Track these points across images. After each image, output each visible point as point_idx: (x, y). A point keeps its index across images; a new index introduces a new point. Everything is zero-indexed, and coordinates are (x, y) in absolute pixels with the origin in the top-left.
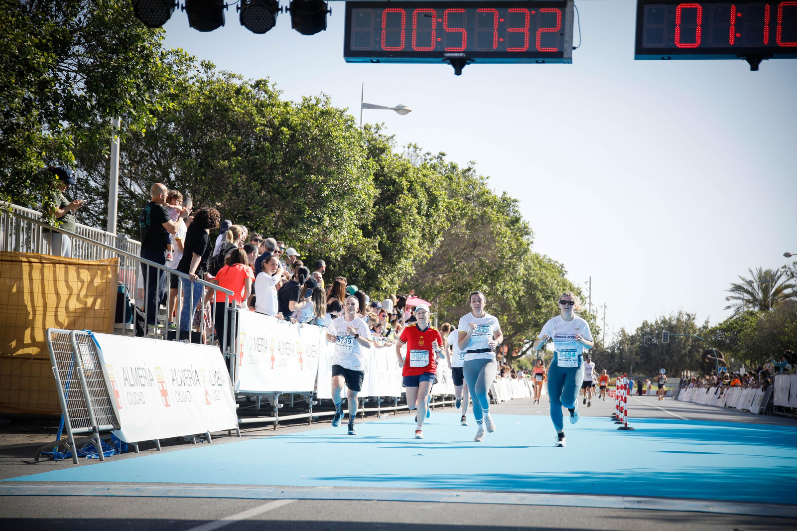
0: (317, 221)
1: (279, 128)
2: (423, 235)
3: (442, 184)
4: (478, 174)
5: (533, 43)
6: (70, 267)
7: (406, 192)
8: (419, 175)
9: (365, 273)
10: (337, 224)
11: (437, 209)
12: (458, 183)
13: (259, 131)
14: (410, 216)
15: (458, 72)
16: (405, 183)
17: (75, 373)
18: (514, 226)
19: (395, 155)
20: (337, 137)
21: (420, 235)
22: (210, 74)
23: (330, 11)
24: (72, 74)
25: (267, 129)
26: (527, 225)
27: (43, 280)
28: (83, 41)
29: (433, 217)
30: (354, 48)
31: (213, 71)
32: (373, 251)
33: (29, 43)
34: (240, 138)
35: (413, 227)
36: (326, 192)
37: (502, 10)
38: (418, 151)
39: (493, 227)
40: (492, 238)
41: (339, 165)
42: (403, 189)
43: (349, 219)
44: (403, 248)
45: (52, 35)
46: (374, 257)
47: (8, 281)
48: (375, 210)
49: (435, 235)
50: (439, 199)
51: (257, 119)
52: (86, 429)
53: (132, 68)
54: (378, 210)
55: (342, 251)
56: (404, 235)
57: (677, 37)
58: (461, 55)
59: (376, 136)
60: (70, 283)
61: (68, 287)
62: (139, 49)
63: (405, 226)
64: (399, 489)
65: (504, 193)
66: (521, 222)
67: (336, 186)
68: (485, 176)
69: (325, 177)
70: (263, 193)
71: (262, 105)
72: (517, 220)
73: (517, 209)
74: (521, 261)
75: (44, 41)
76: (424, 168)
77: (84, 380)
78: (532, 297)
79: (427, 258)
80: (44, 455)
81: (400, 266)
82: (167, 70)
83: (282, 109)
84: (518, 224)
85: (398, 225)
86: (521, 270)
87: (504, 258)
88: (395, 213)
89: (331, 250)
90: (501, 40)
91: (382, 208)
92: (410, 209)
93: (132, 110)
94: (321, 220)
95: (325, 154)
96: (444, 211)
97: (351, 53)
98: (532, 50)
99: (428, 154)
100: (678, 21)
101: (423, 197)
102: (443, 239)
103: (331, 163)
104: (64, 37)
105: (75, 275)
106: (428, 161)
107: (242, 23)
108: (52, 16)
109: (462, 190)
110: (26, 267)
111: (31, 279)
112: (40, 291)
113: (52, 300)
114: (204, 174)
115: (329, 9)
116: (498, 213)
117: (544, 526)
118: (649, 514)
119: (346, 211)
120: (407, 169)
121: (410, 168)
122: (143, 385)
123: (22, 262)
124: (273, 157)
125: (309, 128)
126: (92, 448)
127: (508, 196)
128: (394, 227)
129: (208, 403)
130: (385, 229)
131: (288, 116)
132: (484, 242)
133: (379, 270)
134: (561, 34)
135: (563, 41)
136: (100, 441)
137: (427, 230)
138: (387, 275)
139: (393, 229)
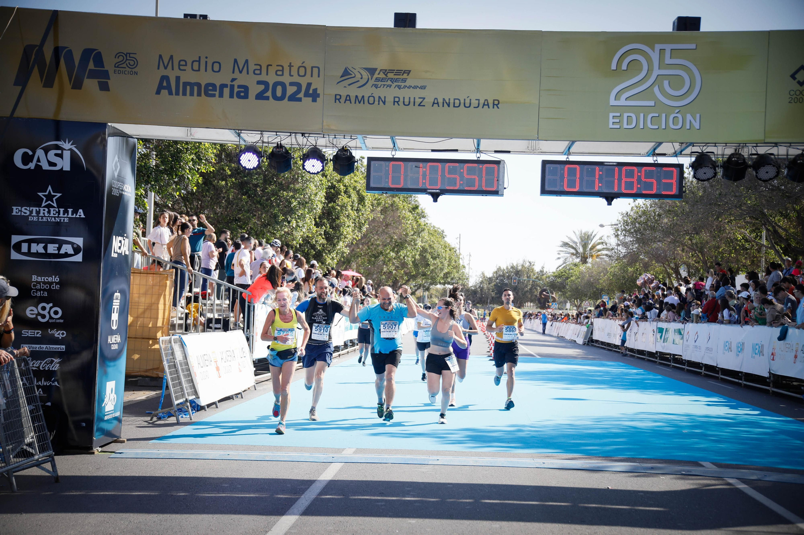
0: (287, 224)
2: (355, 226)
5: (480, 185)
7: (343, 194)
8: (352, 181)
9: (314, 253)
10: (301, 225)
11: (364, 206)
14: (346, 211)
15: (435, 200)
16: (342, 187)
17: (175, 365)
18: (415, 212)
21: (353, 225)
26: (424, 211)
29: (361, 211)
32: (320, 237)
34: (233, 165)
35: (348, 219)
36: (294, 204)
37: (462, 165)
39: (400, 213)
40: (399, 221)
41: (303, 184)
42: (341, 191)
43: (309, 221)
44: (341, 234)
46: (321, 242)
49: (363, 224)
50: (366, 198)
52: (182, 400)
55: (301, 240)
56: (341, 226)
57: (565, 184)
58: (438, 191)
63: (343, 219)
66: (420, 209)
67: (301, 198)
69: (293, 192)
70: (250, 204)
72: (417, 207)
74: (419, 237)
77: (179, 368)
78: (424, 259)
79: (356, 240)
81: (338, 247)
84: (417, 211)
85: (338, 218)
86: (419, 244)
87: (408, 235)
88: (335, 209)
89: (293, 240)
90: (461, 182)
92: (345, 207)
93: (189, 176)
94: (290, 223)
95: (294, 176)
97: (370, 188)
98: (480, 188)
100: (566, 175)
101: (354, 197)
103: (298, 183)
116: (403, 202)
119: (307, 216)
122: (207, 366)
126: (185, 411)
128: (334, 219)
129: (240, 371)
130: (328, 221)
132: (394, 223)
133: (324, 250)
134: (498, 180)
135: (498, 184)
136: (190, 408)
137: (357, 220)
138: (330, 254)
139: (334, 221)
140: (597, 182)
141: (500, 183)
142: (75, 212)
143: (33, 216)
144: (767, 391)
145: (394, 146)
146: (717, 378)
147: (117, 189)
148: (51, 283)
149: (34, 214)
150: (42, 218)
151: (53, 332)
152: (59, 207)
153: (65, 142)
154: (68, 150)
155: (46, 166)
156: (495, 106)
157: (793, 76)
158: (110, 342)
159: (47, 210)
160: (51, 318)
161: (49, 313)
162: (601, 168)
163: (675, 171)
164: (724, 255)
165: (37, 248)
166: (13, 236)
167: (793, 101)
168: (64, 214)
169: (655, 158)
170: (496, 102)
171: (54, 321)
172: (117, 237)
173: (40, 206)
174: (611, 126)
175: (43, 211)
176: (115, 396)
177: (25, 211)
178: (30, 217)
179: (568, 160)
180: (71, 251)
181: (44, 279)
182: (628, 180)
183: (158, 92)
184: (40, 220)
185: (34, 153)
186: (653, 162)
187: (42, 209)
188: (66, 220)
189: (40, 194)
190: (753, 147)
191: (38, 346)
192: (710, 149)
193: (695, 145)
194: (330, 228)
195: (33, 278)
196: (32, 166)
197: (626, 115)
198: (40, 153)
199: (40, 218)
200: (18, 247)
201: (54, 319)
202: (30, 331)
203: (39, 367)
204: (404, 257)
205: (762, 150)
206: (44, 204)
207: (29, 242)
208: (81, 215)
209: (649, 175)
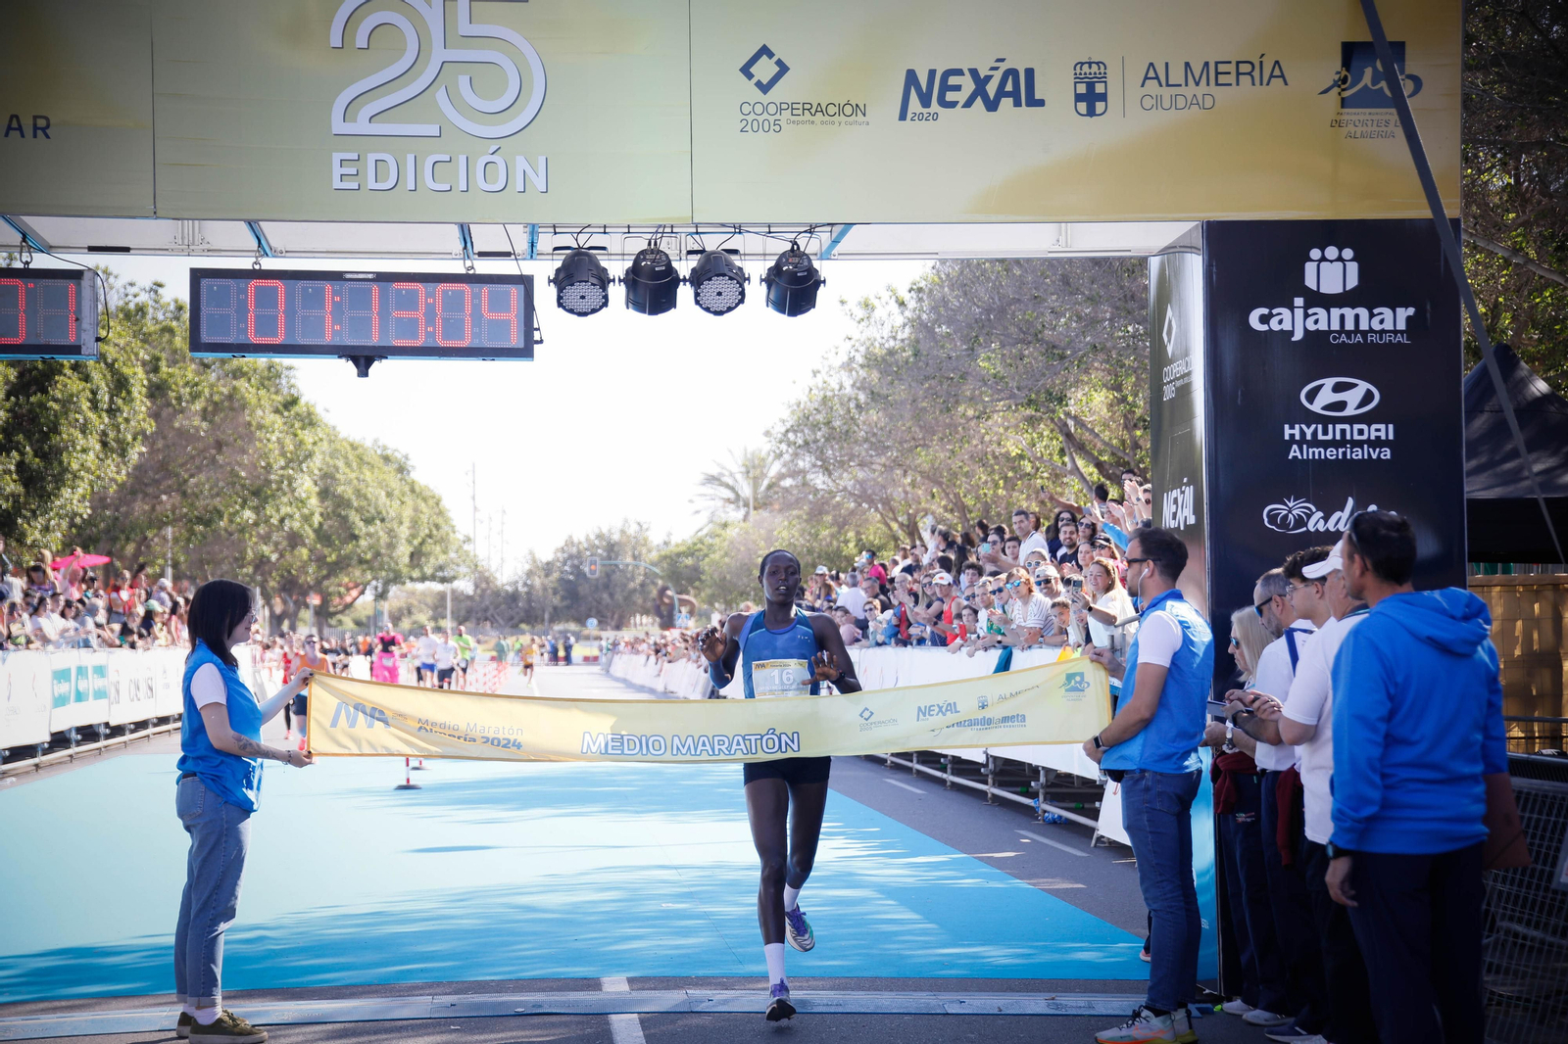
2: (104, 444)
3: (136, 355)
7: (67, 371)
11: (129, 399)
14: (77, 412)
18: (289, 411)
21: (98, 447)
26: (312, 409)
29: (121, 412)
32: (8, 477)
35: (83, 432)
38: (111, 280)
40: (248, 433)
42: (62, 365)
44: (66, 470)
46: (8, 490)
48: (8, 405)
49: (128, 444)
50: (132, 381)
54: (16, 404)
56: (65, 449)
57: (251, 327)
63: (68, 432)
66: (302, 401)
72: (294, 401)
73: (293, 381)
74: (302, 471)
79: (116, 482)
81: (58, 503)
84: (296, 409)
85: (55, 429)
87: (271, 467)
88: (47, 409)
91: (22, 402)
92: (74, 403)
96: (142, 401)
98: (33, 341)
99: (132, 284)
100: (251, 305)
101: (100, 378)
102: (144, 449)
106: (130, 297)
116: (258, 389)
130: (29, 437)
132: (235, 440)
133: (19, 510)
134: (77, 320)
135: (79, 330)
137: (112, 435)
138: (36, 519)
139: (46, 437)
140: (328, 319)
141: (86, 324)
144: (982, 794)
146: (909, 770)
156: (39, 132)
157: (746, 71)
162: (337, 285)
163: (515, 292)
164: (981, 492)
167: (749, 128)
169: (468, 263)
170: (41, 123)
174: (337, 184)
179: (257, 267)
182: (405, 314)
186: (464, 271)
190: (691, 234)
192: (596, 241)
193: (557, 230)
194: (36, 455)
197: (371, 158)
204: (282, 520)
205: (712, 243)
209: (454, 304)
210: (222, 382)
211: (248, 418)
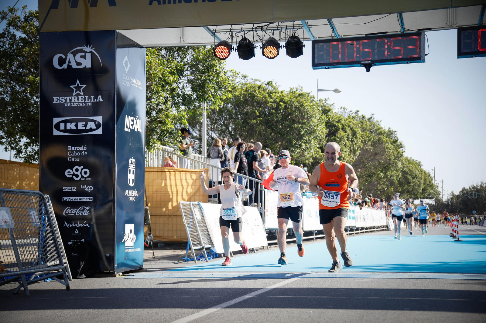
0: (298, 146)
1: (279, 103)
2: (350, 150)
3: (358, 125)
4: (375, 120)
5: (405, 54)
6: (187, 173)
7: (341, 130)
8: (347, 122)
10: (309, 147)
11: (356, 138)
12: (366, 125)
13: (270, 105)
15: (368, 70)
17: (193, 222)
18: (395, 144)
19: (335, 113)
20: (307, 106)
21: (349, 150)
22: (246, 80)
23: (305, 46)
24: (185, 85)
25: (273, 104)
26: (401, 143)
27: (175, 179)
28: (189, 69)
29: (355, 142)
30: (316, 62)
31: (247, 78)
33: (166, 72)
34: (261, 109)
35: (345, 147)
36: (303, 132)
37: (389, 39)
38: (345, 110)
40: (384, 150)
41: (308, 119)
42: (339, 128)
43: (314, 144)
45: (176, 67)
47: (160, 181)
48: (326, 139)
49: (356, 150)
50: (357, 133)
51: (268, 100)
52: (199, 247)
53: (212, 80)
54: (328, 139)
55: (311, 160)
57: (479, 45)
58: (369, 62)
59: (325, 104)
60: (188, 181)
61: (187, 182)
62: (214, 71)
64: (348, 272)
65: (389, 128)
66: (398, 142)
67: (307, 129)
68: (379, 120)
69: (302, 125)
70: (273, 134)
71: (271, 93)
73: (396, 135)
74: (399, 161)
75: (172, 70)
76: (349, 118)
77: (197, 225)
78: (406, 178)
79: (352, 161)
80: (182, 259)
82: (227, 79)
83: (280, 94)
86: (400, 165)
87: (391, 160)
89: (306, 160)
90: (389, 53)
91: (329, 138)
94: (301, 145)
95: (301, 114)
96: (360, 138)
97: (315, 65)
98: (405, 57)
99: (351, 111)
100: (479, 38)
101: (349, 132)
102: (360, 152)
103: (305, 118)
104: (181, 68)
105: (190, 176)
106: (351, 115)
107: (263, 55)
108: (175, 59)
109: (368, 128)
110: (168, 174)
111: (170, 179)
112: (175, 185)
113: (180, 189)
114: (245, 127)
115: (304, 45)
117: (424, 288)
118: (477, 282)
119: (313, 140)
120: (341, 119)
121: (342, 118)
123: (166, 172)
124: (277, 117)
125: (293, 102)
126: (202, 256)
127: (391, 129)
129: (253, 234)
131: (283, 97)
132: (381, 152)
134: (419, 49)
136: (206, 253)
137: (352, 148)
142: (96, 98)
143: (67, 103)
145: (333, 31)
147: (128, 81)
148: (81, 151)
149: (68, 101)
150: (74, 104)
151: (84, 187)
152: (84, 95)
153: (87, 47)
154: (89, 52)
155: (74, 66)
158: (128, 195)
159: (76, 98)
160: (82, 177)
161: (81, 173)
165: (71, 126)
166: (54, 118)
168: (88, 100)
171: (84, 179)
172: (129, 117)
173: (72, 95)
175: (74, 99)
176: (135, 236)
177: (62, 100)
178: (65, 104)
180: (94, 127)
181: (76, 148)
183: (151, 4)
184: (72, 106)
185: (66, 56)
187: (73, 97)
188: (90, 104)
189: (72, 86)
191: (74, 198)
195: (69, 148)
196: (65, 66)
198: (70, 56)
199: (72, 104)
200: (58, 126)
201: (84, 177)
202: (68, 187)
203: (75, 213)
206: (74, 94)
207: (65, 122)
208: (99, 100)
210: (376, 136)
211: (384, 146)
